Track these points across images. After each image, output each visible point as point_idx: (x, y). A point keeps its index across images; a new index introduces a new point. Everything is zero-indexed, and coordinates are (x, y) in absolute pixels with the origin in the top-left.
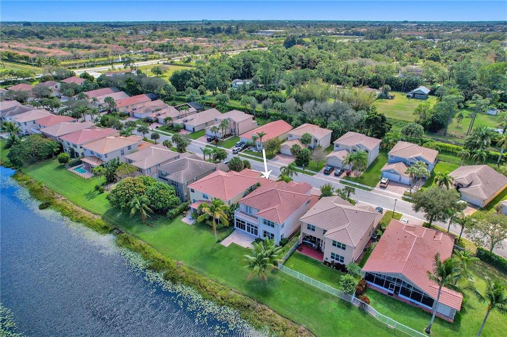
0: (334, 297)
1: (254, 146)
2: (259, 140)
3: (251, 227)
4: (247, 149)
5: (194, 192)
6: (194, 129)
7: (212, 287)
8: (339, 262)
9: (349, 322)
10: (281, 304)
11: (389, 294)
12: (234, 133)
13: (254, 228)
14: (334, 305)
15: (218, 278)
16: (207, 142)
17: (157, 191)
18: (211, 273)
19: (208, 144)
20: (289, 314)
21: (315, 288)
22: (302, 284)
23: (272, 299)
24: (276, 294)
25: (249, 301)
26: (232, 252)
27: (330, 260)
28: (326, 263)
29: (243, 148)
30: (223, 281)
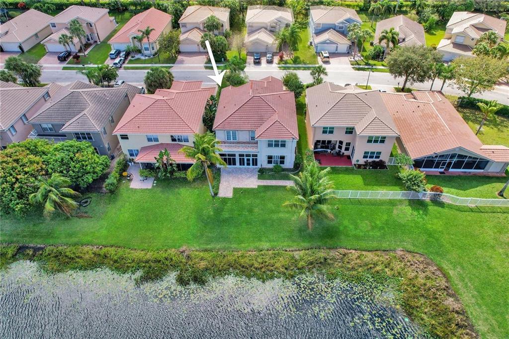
0: (400, 201)
1: (139, 51)
2: (145, 40)
3: (245, 158)
4: (130, 58)
5: (127, 138)
6: (20, 47)
7: (260, 260)
8: (374, 159)
9: (435, 221)
10: (357, 238)
11: (441, 173)
12: (91, 41)
13: (251, 158)
14: (408, 210)
15: (257, 244)
16: (60, 63)
17: (71, 159)
18: (242, 242)
19: (65, 65)
20: (375, 245)
21: (376, 200)
22: (359, 202)
23: (342, 237)
24: (341, 228)
25: (322, 254)
26: (246, 202)
27: (362, 161)
28: (359, 166)
29: (126, 58)
30: (265, 245)
